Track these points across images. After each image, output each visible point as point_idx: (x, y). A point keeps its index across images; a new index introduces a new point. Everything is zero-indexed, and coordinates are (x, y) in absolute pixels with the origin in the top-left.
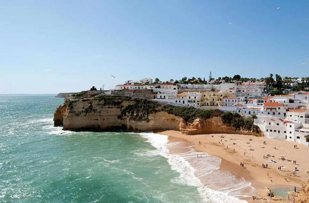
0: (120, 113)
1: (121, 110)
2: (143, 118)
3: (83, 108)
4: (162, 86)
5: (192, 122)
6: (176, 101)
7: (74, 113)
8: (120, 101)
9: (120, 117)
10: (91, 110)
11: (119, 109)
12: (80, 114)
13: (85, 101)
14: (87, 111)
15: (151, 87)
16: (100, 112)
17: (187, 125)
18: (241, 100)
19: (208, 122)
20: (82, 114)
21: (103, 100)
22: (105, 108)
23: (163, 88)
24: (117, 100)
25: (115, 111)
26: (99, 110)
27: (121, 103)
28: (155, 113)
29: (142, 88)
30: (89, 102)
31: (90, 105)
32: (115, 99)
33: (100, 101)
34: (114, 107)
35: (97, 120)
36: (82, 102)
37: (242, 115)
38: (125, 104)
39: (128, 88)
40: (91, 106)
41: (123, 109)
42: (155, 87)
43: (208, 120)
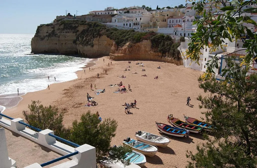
0: (75, 38)
1: (76, 35)
2: (89, 43)
3: (47, 33)
4: (130, 11)
5: (122, 47)
6: (124, 25)
7: (39, 37)
8: (77, 25)
9: (75, 42)
10: (53, 35)
11: (75, 34)
12: (45, 38)
13: (49, 26)
14: (49, 36)
15: (120, 12)
16: (59, 37)
17: (117, 50)
18: (188, 20)
19: (138, 46)
20: (46, 38)
21: (63, 25)
22: (63, 33)
23: (132, 13)
24: (74, 25)
25: (71, 36)
26: (59, 34)
27: (77, 27)
28: (100, 38)
29: (112, 13)
30: (52, 26)
31: (53, 29)
32: (72, 23)
33: (60, 26)
34: (71, 32)
35: (56, 44)
36: (46, 26)
37: (173, 38)
38: (81, 28)
39: (98, 14)
40: (54, 31)
41: (78, 33)
42: (124, 12)
43: (138, 44)
